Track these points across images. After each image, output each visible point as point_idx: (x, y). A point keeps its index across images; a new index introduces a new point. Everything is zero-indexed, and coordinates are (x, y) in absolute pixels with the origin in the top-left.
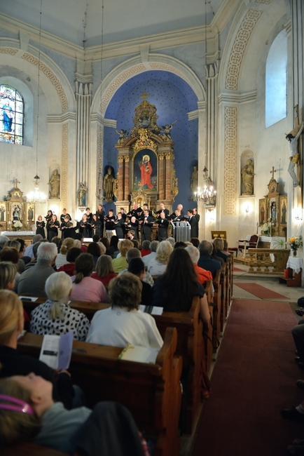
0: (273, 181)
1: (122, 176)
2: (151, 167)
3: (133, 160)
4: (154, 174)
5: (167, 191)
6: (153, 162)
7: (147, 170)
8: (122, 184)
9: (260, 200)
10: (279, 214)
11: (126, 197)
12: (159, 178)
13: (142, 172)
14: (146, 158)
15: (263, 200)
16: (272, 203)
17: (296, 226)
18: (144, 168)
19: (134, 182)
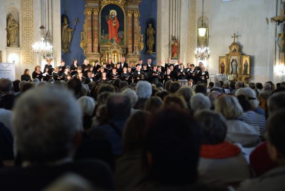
0: (234, 44)
1: (90, 29)
2: (118, 22)
3: (100, 13)
4: (121, 29)
5: (135, 45)
6: (120, 17)
7: (114, 24)
8: (91, 36)
9: (220, 57)
10: (241, 69)
11: (96, 49)
12: (127, 33)
13: (109, 26)
14: (113, 12)
15: (223, 57)
16: (233, 60)
17: (278, 77)
18: (111, 22)
19: (102, 35)
